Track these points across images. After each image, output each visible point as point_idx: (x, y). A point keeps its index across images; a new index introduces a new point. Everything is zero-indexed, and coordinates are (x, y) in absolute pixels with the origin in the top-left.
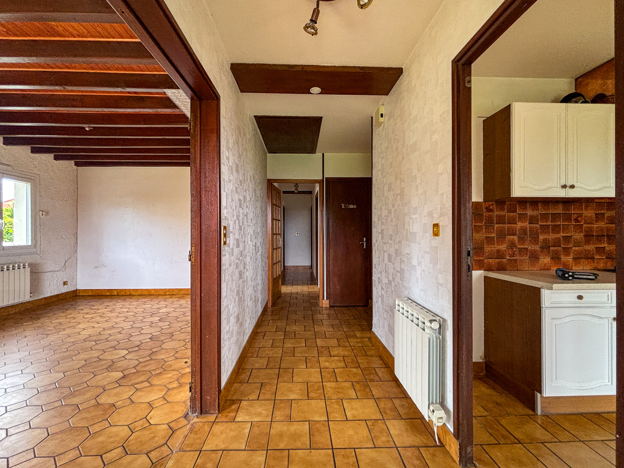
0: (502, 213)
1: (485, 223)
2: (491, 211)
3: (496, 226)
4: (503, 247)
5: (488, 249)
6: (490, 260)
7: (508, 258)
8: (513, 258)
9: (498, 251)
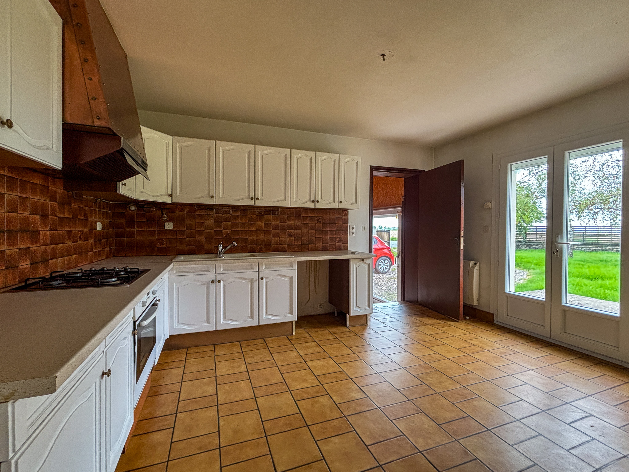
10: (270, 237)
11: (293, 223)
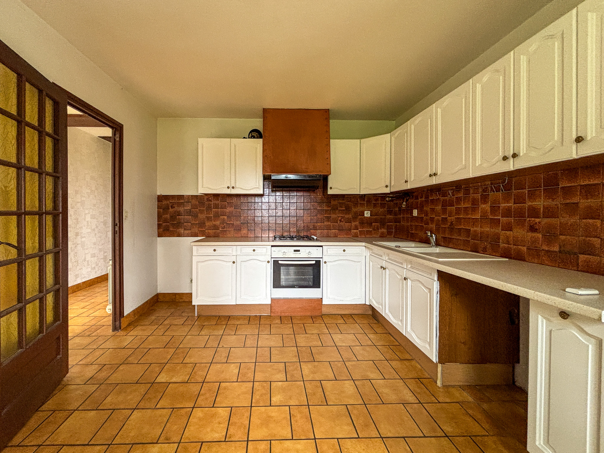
0: (217, 202)
1: (206, 208)
2: (211, 201)
3: (213, 210)
4: (218, 223)
5: (208, 224)
6: (210, 231)
7: (220, 229)
8: (224, 229)
9: (215, 225)
10: (498, 230)
11: (540, 203)
